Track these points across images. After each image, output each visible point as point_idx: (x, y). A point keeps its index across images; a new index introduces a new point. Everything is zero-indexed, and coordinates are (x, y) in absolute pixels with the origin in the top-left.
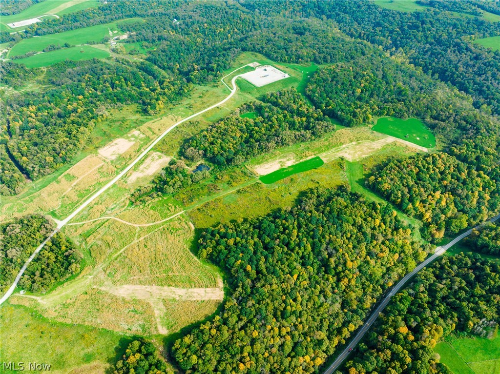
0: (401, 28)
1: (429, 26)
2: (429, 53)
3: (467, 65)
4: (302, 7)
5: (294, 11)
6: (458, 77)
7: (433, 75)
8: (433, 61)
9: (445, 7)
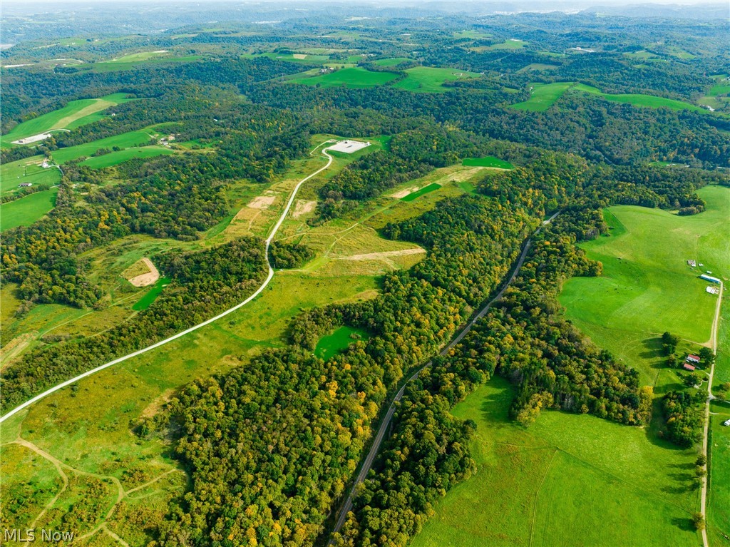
0: (439, 105)
1: (464, 100)
2: (473, 120)
3: (507, 123)
4: (333, 101)
5: (327, 106)
6: (505, 133)
7: (484, 135)
8: (480, 125)
9: (470, 86)
